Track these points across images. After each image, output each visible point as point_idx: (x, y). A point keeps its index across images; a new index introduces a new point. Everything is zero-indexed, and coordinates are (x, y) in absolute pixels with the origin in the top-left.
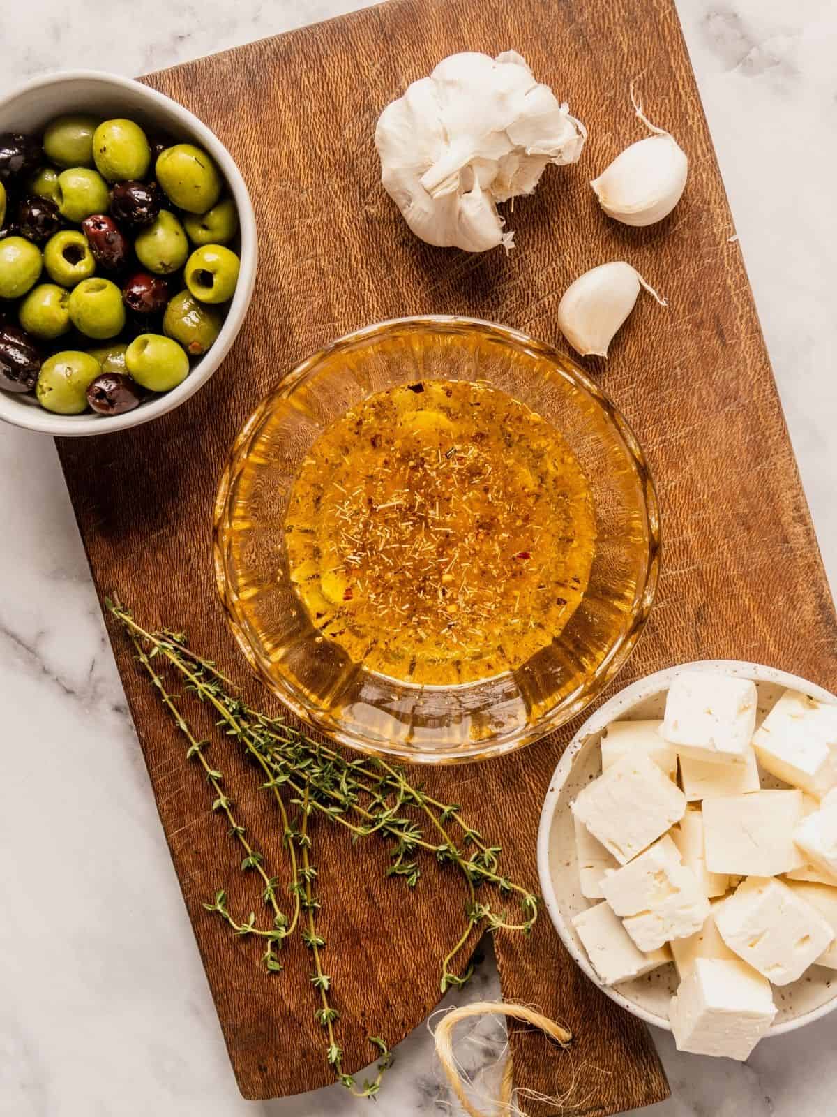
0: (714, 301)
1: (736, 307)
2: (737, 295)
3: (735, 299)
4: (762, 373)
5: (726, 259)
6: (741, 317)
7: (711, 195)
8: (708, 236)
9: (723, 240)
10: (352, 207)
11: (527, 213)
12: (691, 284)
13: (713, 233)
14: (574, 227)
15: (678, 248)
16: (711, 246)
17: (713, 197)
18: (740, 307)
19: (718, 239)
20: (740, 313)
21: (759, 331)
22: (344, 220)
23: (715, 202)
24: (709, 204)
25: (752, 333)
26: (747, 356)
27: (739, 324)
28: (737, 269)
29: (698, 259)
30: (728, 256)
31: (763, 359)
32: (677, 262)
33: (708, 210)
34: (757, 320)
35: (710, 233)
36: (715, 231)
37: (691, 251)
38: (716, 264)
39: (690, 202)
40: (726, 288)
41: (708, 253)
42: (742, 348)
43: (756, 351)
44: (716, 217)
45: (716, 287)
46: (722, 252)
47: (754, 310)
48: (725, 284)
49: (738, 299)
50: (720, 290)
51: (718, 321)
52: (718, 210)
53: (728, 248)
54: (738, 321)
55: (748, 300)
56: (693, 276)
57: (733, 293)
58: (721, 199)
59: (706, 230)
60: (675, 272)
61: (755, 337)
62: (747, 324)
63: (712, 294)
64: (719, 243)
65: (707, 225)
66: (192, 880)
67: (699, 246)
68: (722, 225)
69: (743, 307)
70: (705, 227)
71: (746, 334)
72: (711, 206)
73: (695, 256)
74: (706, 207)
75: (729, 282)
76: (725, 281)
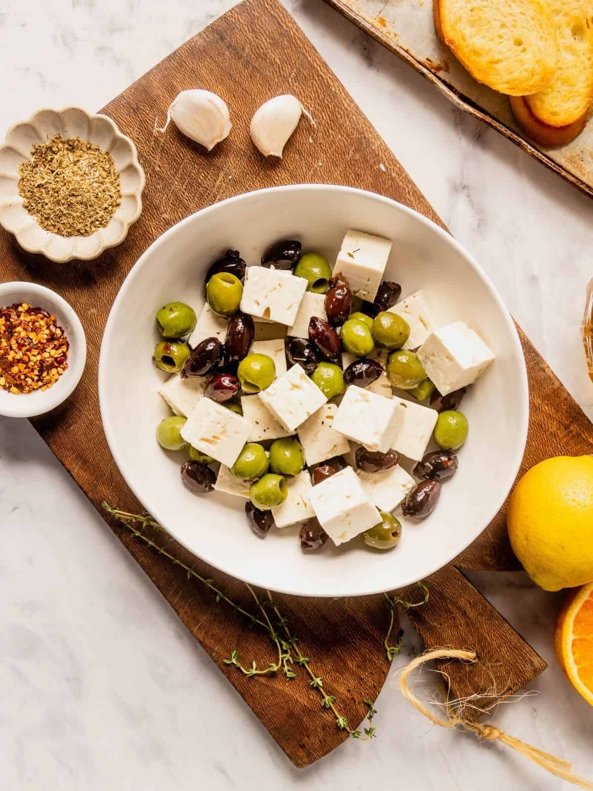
1: (403, 188)
2: (401, 180)
3: (401, 183)
5: (386, 161)
6: (409, 192)
7: (362, 128)
8: (370, 153)
9: (380, 151)
10: (154, 218)
11: (259, 181)
12: (371, 184)
13: (373, 150)
14: (289, 178)
15: (356, 167)
16: (374, 158)
17: (364, 129)
18: (405, 187)
19: (377, 152)
20: (407, 191)
21: (422, 197)
22: (153, 228)
23: (367, 131)
24: (364, 133)
25: (419, 199)
27: (409, 197)
28: (395, 165)
29: (369, 168)
30: (387, 159)
31: (431, 212)
32: (358, 175)
33: (365, 137)
34: (418, 190)
35: (371, 151)
36: (373, 148)
37: (364, 165)
39: (352, 137)
40: (393, 179)
43: (426, 209)
44: (370, 139)
45: (387, 180)
46: (382, 158)
47: (415, 185)
48: (392, 177)
49: (403, 183)
50: (390, 182)
52: (370, 135)
53: (385, 155)
54: (407, 196)
55: (409, 181)
56: (371, 180)
57: (398, 180)
58: (370, 128)
59: (368, 149)
60: (359, 181)
61: (422, 201)
62: (414, 195)
63: (387, 186)
64: (379, 154)
65: (368, 146)
66: (217, 652)
67: (367, 161)
68: (376, 143)
69: (407, 186)
70: (366, 148)
71: (415, 201)
72: (366, 134)
73: (367, 167)
74: (362, 136)
75: (394, 175)
76: (391, 175)
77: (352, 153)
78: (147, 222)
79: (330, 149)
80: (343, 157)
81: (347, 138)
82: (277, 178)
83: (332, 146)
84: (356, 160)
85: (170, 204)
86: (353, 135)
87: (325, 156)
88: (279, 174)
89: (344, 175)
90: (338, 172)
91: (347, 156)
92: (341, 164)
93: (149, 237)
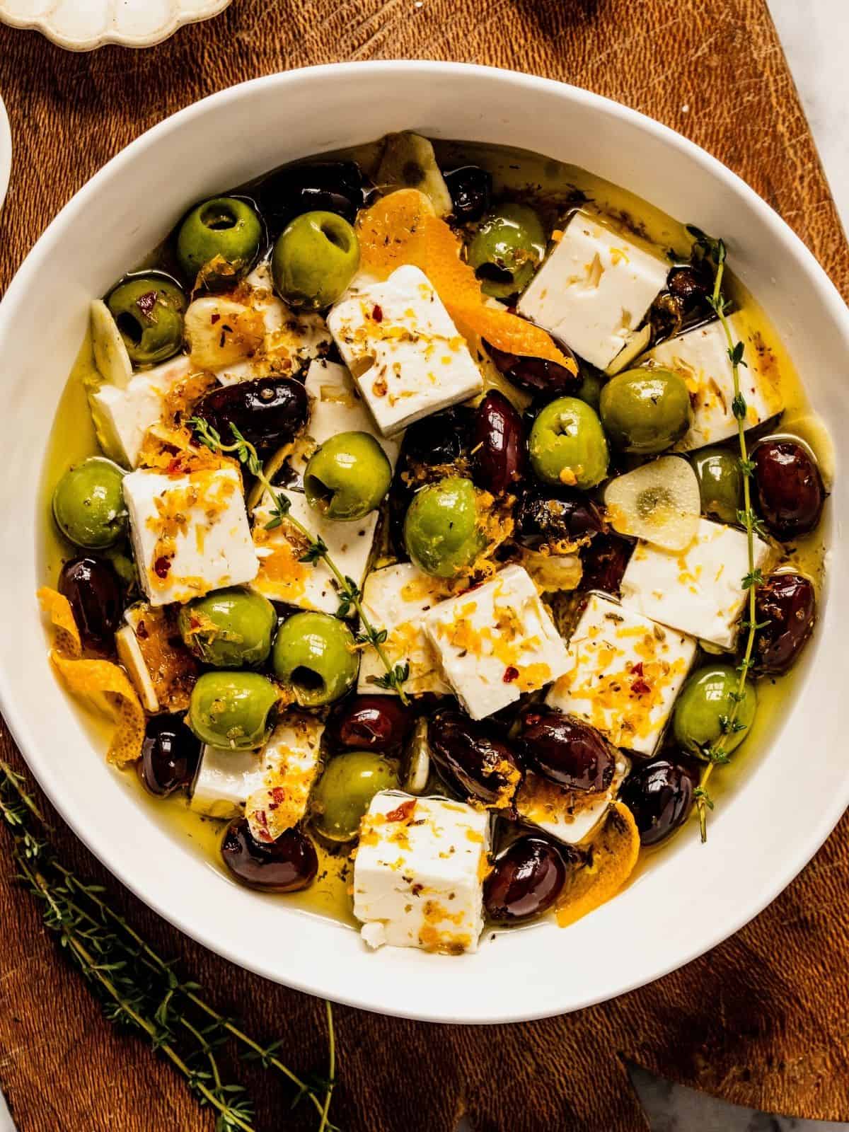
0: (760, 155)
1: (793, 164)
2: (793, 146)
3: (791, 152)
4: (837, 258)
5: (774, 95)
6: (802, 178)
7: (745, 7)
8: (746, 64)
9: (768, 68)
10: (218, 35)
11: (480, 34)
12: (726, 131)
13: (752, 59)
14: (549, 52)
15: (704, 81)
16: (751, 78)
17: (749, 10)
18: (798, 164)
19: (760, 68)
20: (799, 172)
21: (828, 198)
22: (206, 55)
23: (752, 17)
24: (744, 19)
25: (819, 201)
26: (814, 235)
27: (799, 188)
28: (791, 110)
29: (733, 94)
30: (776, 91)
31: (837, 237)
32: (703, 100)
33: (743, 28)
34: (824, 180)
35: (748, 59)
36: (755, 56)
37: (723, 85)
38: (759, 102)
39: (717, 16)
40: (776, 137)
41: (748, 89)
42: (806, 222)
43: (827, 227)
44: (754, 36)
45: (762, 134)
46: (767, 86)
47: (819, 167)
48: (774, 131)
49: (796, 153)
50: (768, 140)
51: (769, 183)
52: (758, 28)
53: (775, 81)
54: (797, 183)
55: (810, 153)
56: (728, 120)
57: (787, 144)
58: (761, 13)
59: (742, 55)
60: (701, 114)
61: (823, 207)
62: (810, 188)
63: (758, 146)
64: (762, 74)
65: (744, 49)
66: (12, 1061)
67: (734, 77)
68: (764, 48)
69: (803, 164)
70: (739, 51)
71: (810, 202)
72: (747, 23)
73: (729, 91)
74: (740, 23)
75: (781, 128)
76: (775, 126)
77: (707, 50)
78: (200, 37)
79: (661, 24)
80: (684, 50)
81: (705, 15)
82: (522, 42)
83: (667, 18)
84: (709, 68)
85: (264, 14)
86: (721, 13)
87: (644, 34)
88: (529, 35)
89: (673, 89)
90: (662, 78)
91: (692, 51)
92: (673, 64)
93: (191, 70)
